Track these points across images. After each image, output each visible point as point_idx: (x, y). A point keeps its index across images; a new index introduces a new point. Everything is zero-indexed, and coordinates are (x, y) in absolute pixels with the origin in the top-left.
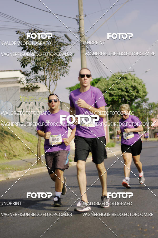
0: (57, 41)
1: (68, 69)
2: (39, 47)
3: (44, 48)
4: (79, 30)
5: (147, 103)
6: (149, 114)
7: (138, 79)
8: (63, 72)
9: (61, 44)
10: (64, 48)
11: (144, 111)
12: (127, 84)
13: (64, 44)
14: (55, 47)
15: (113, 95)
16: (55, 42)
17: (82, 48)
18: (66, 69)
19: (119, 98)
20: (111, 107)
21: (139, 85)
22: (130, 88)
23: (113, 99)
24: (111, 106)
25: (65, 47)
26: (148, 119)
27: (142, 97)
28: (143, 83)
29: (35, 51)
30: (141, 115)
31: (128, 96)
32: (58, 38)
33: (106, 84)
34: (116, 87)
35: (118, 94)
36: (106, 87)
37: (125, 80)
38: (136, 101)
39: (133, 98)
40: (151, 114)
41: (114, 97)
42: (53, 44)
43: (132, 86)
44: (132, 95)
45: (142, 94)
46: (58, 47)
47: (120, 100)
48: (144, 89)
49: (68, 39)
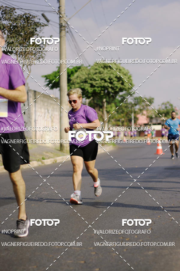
0: (32, 20)
1: (44, 54)
2: (12, 27)
3: (17, 28)
4: (59, 9)
5: (133, 96)
6: (134, 110)
7: (124, 69)
8: (39, 57)
9: (37, 24)
10: (40, 29)
11: (128, 106)
12: (111, 74)
13: (40, 24)
14: (29, 27)
15: (94, 86)
16: (30, 21)
17: (62, 30)
18: (42, 53)
19: (102, 90)
20: (92, 100)
21: (124, 76)
22: (115, 79)
23: (94, 91)
24: (92, 98)
25: (42, 28)
26: (133, 115)
27: (127, 89)
28: (129, 74)
29: (6, 31)
30: (126, 110)
31: (111, 88)
32: (34, 17)
33: (87, 73)
34: (99, 77)
35: (100, 85)
36: (87, 76)
37: (109, 69)
38: (121, 93)
39: (117, 90)
40: (137, 110)
41: (96, 88)
42: (28, 24)
43: (116, 77)
44: (117, 87)
45: (127, 87)
46: (34, 27)
47: (102, 92)
48: (130, 80)
49: (45, 19)
